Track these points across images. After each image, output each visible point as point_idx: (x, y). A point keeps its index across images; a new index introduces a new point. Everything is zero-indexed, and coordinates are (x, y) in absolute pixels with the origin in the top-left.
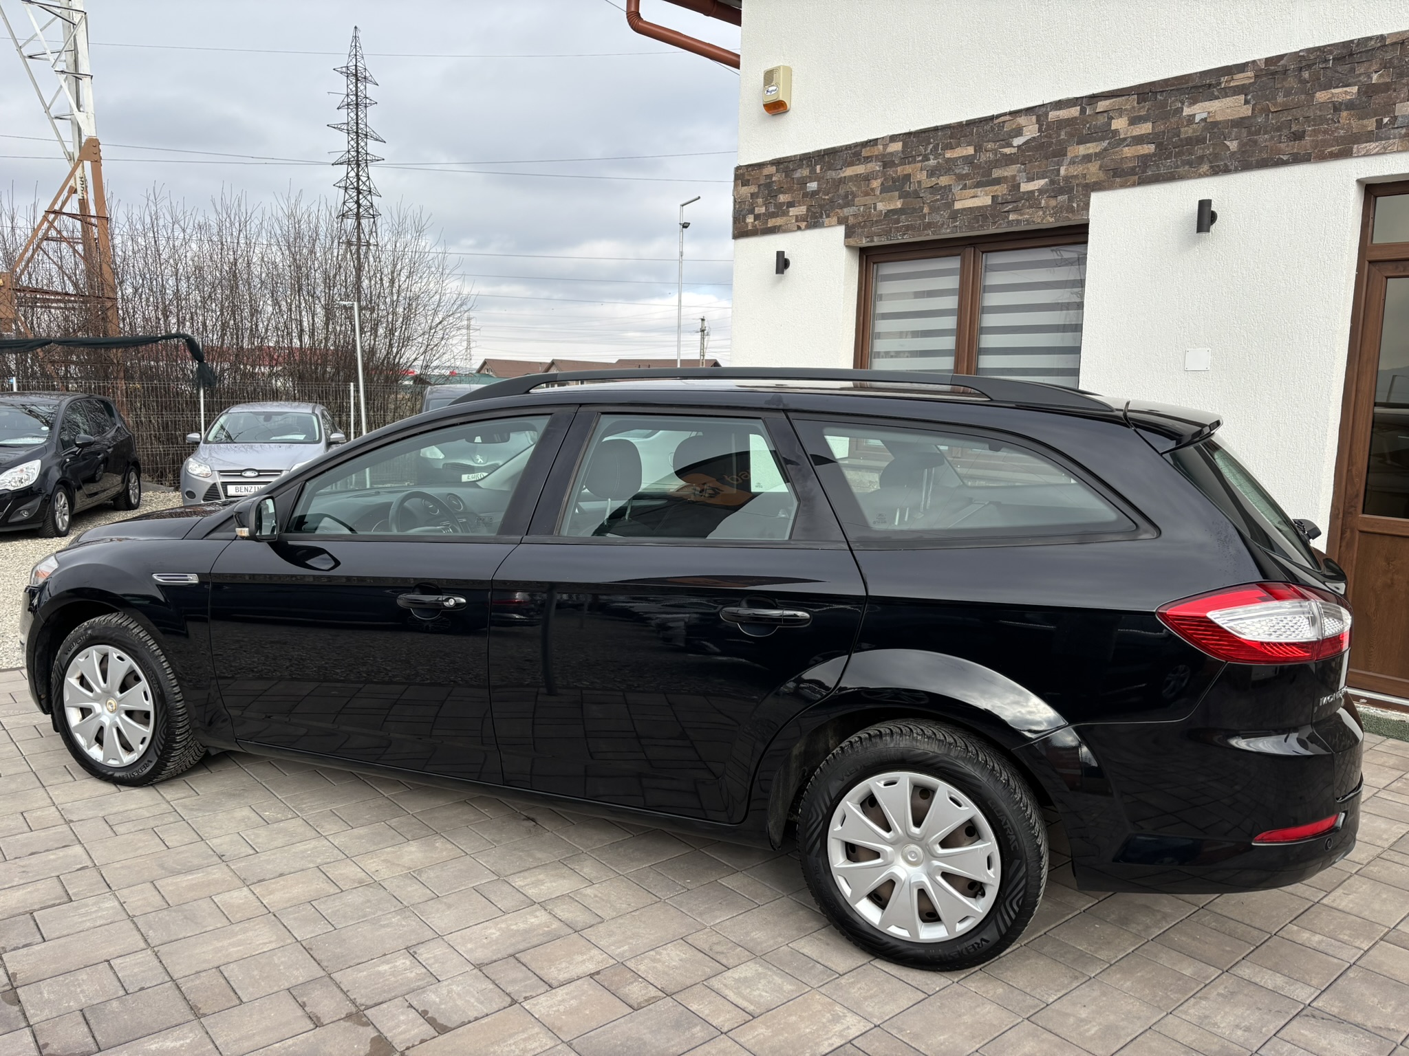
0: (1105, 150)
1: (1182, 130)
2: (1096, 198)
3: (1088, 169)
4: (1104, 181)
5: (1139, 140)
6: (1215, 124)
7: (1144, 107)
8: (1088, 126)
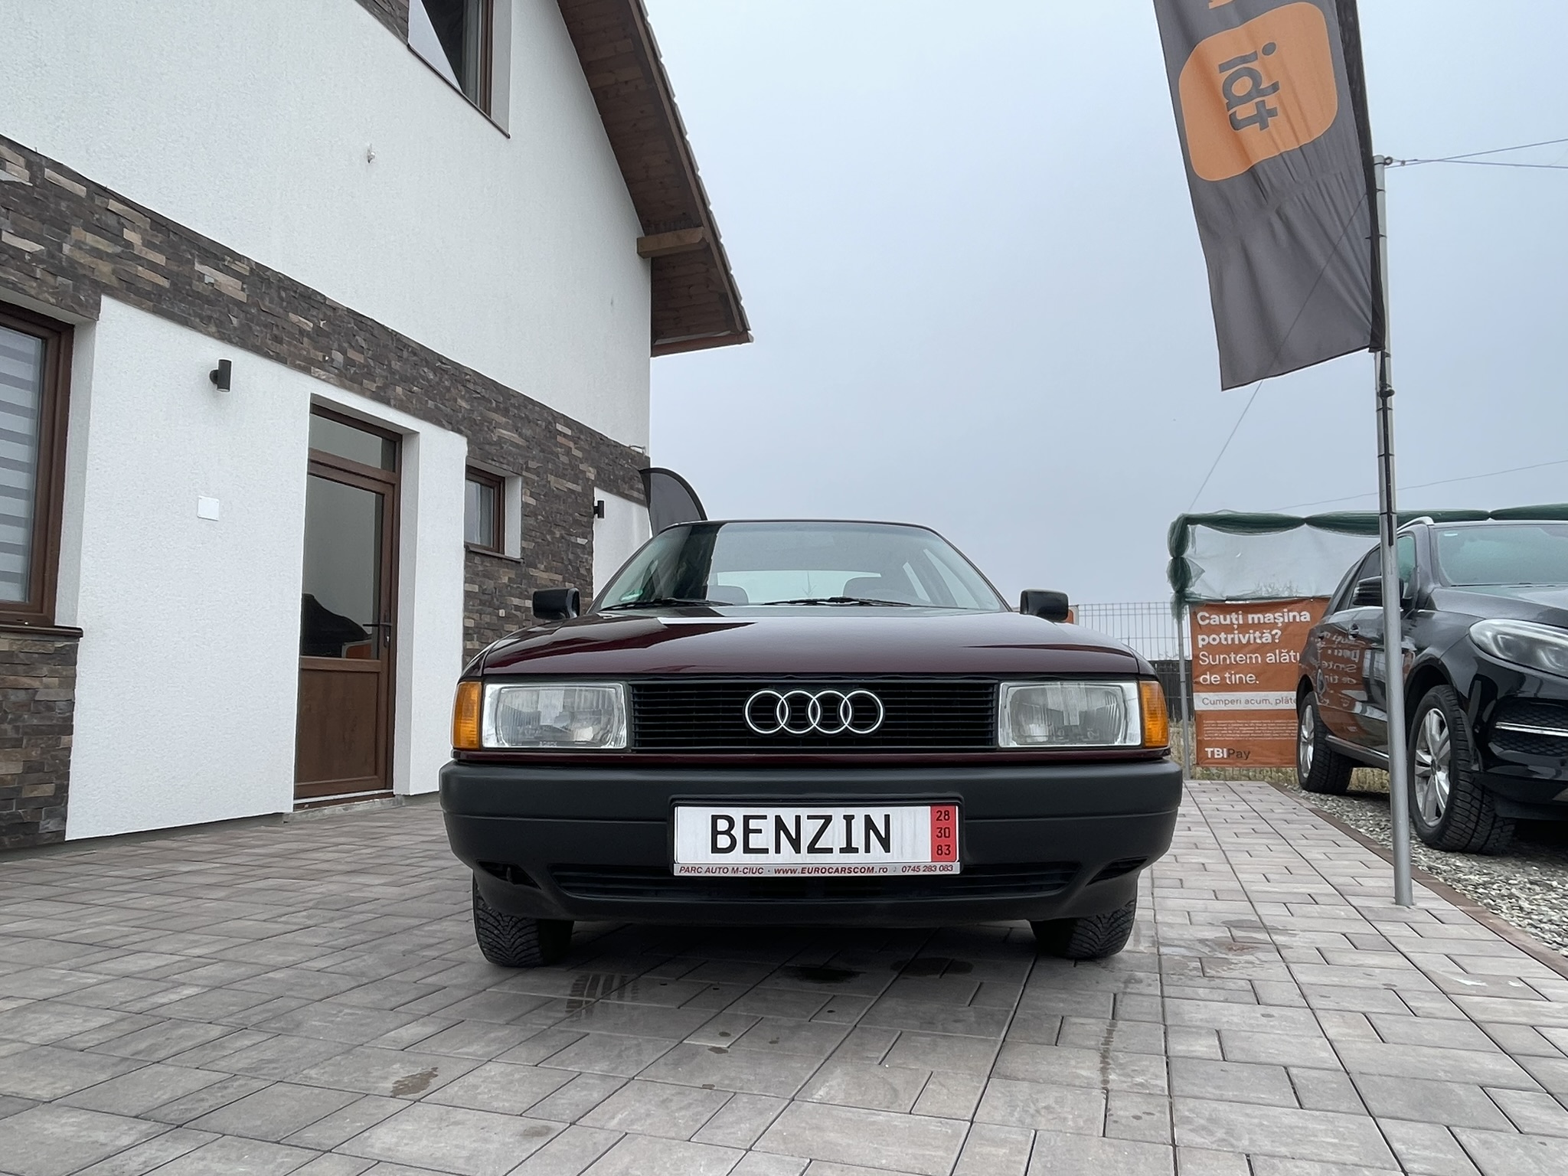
0: (118, 256)
1: (194, 282)
2: (106, 302)
3: (97, 265)
4: (116, 289)
5: (153, 267)
6: (221, 294)
7: (157, 236)
8: (97, 216)
